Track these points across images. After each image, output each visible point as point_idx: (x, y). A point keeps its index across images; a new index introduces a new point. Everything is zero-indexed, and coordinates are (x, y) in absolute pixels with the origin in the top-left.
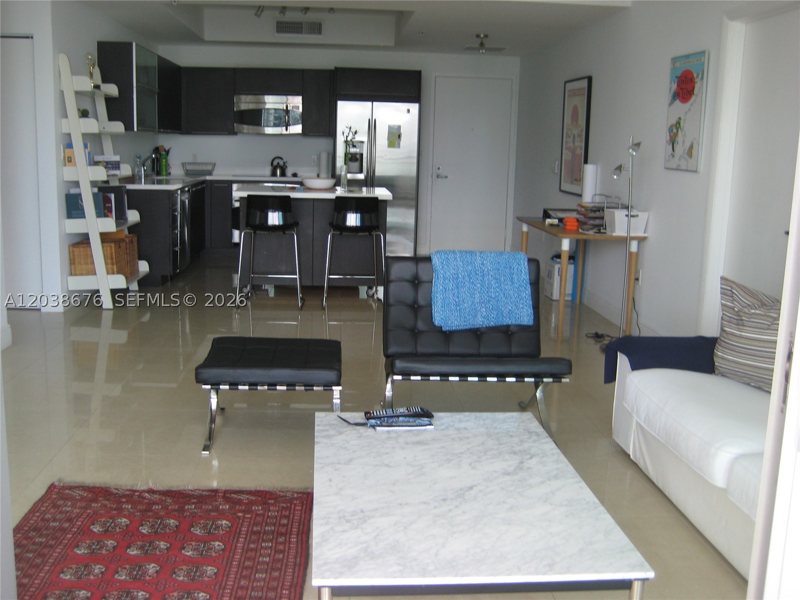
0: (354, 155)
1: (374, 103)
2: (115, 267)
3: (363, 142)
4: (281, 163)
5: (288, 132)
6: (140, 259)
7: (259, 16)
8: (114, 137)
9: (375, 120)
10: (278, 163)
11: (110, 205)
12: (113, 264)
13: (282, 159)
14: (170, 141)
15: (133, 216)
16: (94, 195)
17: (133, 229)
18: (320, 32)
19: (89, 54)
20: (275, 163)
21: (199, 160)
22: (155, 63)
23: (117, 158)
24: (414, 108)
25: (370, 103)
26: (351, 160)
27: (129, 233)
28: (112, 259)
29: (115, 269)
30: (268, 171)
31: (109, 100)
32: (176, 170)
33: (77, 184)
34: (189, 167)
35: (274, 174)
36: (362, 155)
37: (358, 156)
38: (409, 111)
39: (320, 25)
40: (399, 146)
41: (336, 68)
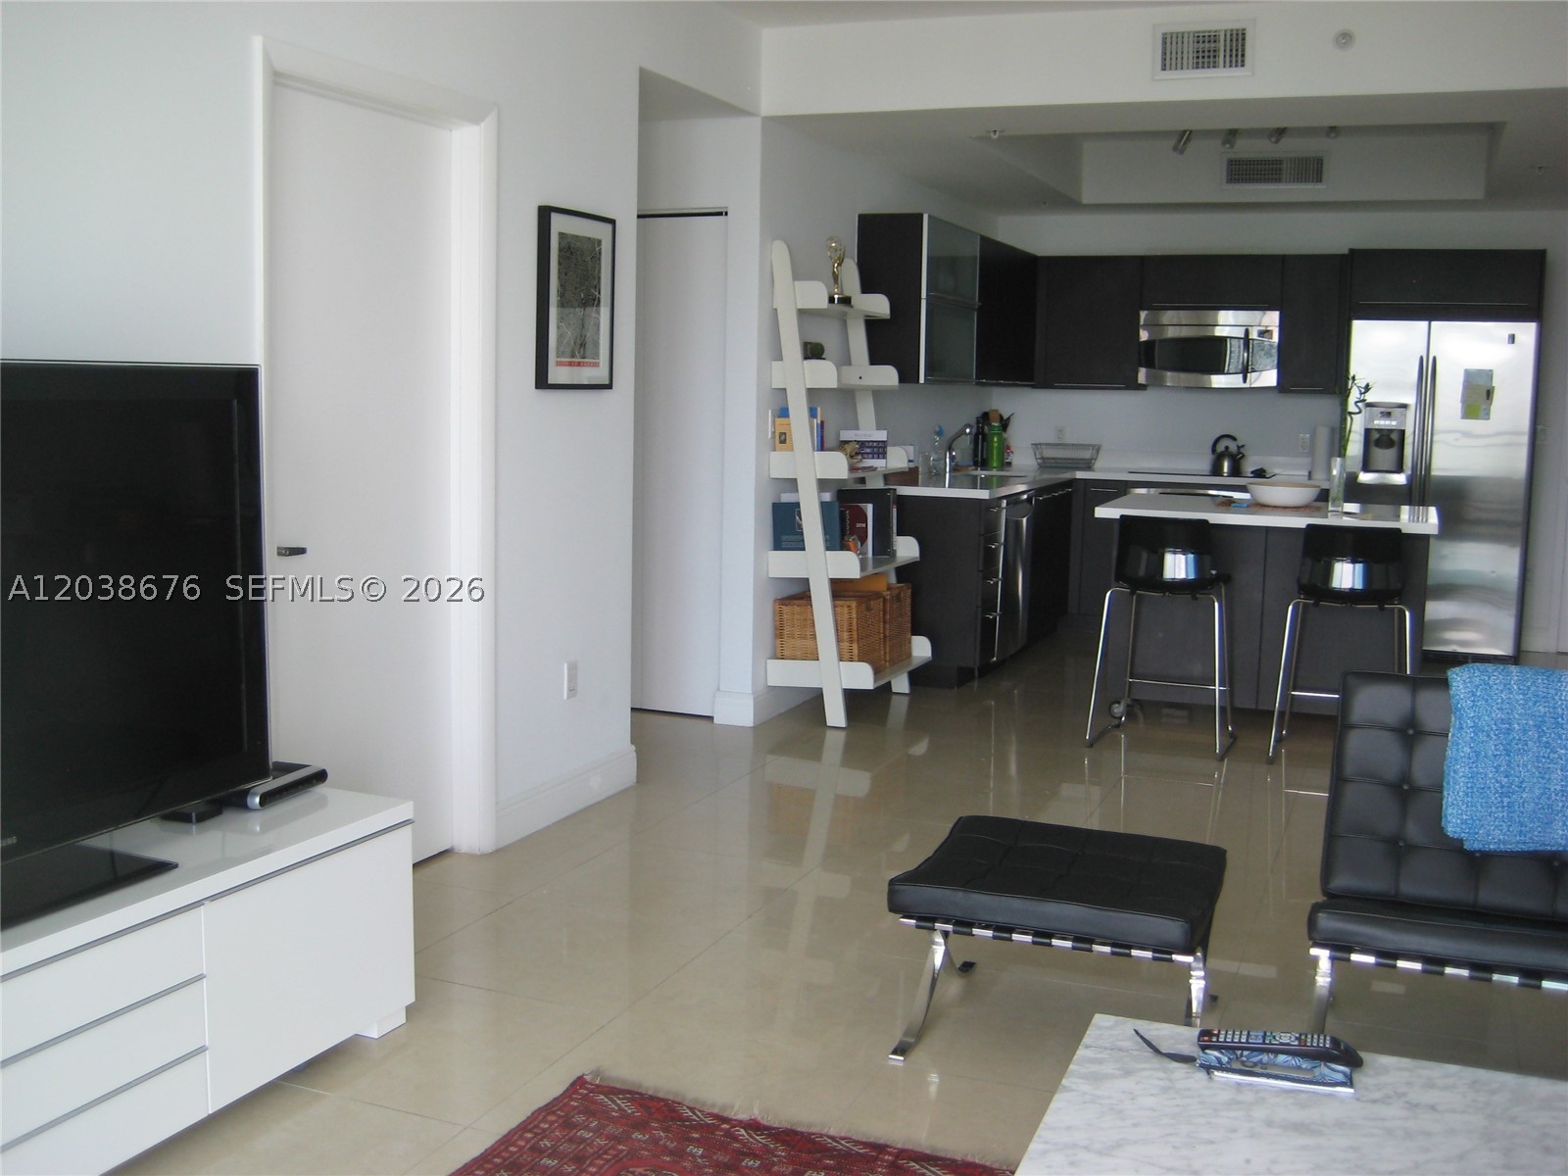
0: (1385, 433)
1: (1433, 323)
2: (855, 646)
3: (1404, 406)
4: (1233, 447)
5: (1247, 385)
6: (915, 632)
7: (1182, 152)
8: (879, 394)
9: (1434, 359)
10: (1227, 448)
11: (864, 525)
12: (851, 641)
13: (1234, 439)
14: (1011, 401)
15: (907, 548)
16: (824, 506)
17: (905, 572)
18: (1319, 179)
19: (831, 239)
20: (1220, 448)
21: (1069, 439)
22: (974, 250)
23: (882, 436)
24: (1527, 332)
25: (1426, 323)
26: (1379, 443)
27: (899, 581)
28: (850, 630)
29: (856, 651)
30: (1204, 464)
31: (873, 325)
32: (1023, 459)
33: (792, 484)
34: (1049, 453)
35: (1216, 471)
36: (1403, 432)
37: (1395, 437)
38: (1512, 339)
39: (1319, 162)
40: (1487, 416)
41: (1352, 251)
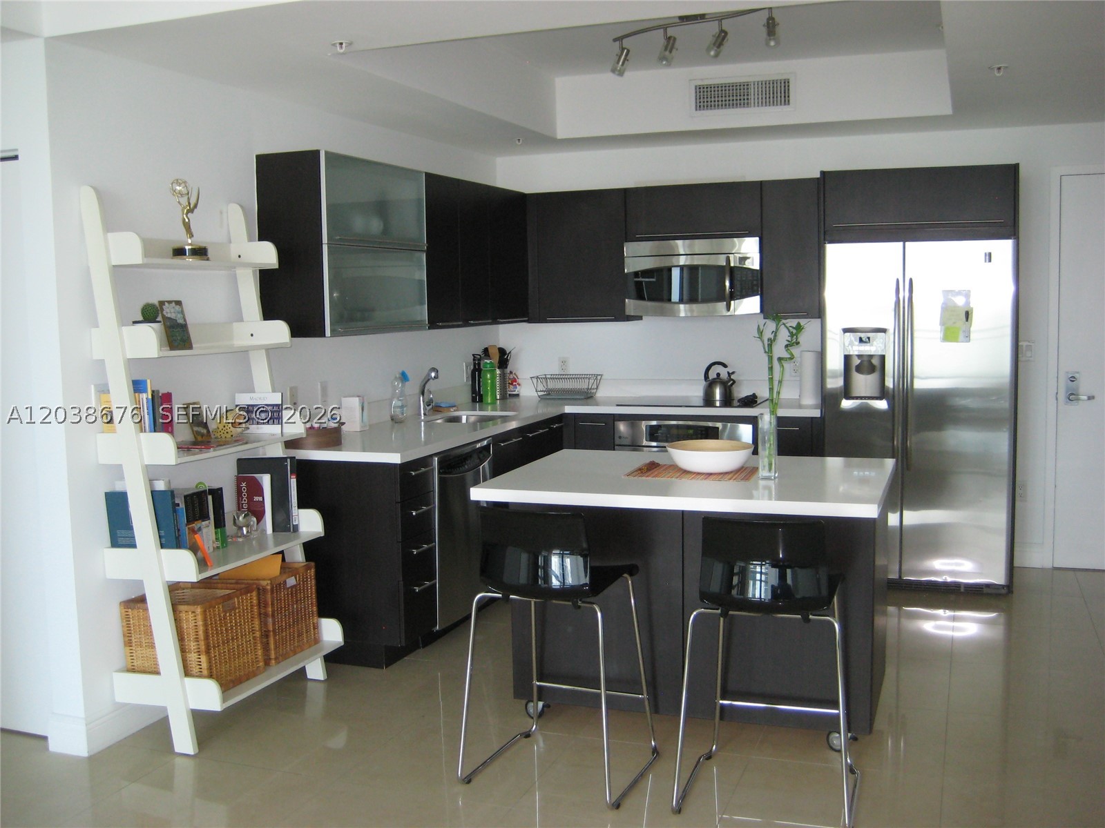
0: (865, 359)
1: (907, 243)
2: (204, 658)
3: (884, 331)
4: (724, 373)
5: (729, 314)
7: (621, 74)
9: (911, 280)
10: (718, 375)
11: (261, 499)
12: (199, 653)
13: (725, 366)
15: (310, 523)
16: (158, 496)
18: (786, 100)
19: (177, 182)
20: (712, 375)
21: (572, 370)
23: (276, 399)
24: (1003, 249)
25: (901, 243)
26: (859, 369)
28: (197, 640)
29: (204, 665)
30: (696, 391)
35: (709, 401)
36: (883, 358)
37: (875, 362)
38: (989, 257)
39: (786, 83)
40: (967, 338)
41: (823, 174)
